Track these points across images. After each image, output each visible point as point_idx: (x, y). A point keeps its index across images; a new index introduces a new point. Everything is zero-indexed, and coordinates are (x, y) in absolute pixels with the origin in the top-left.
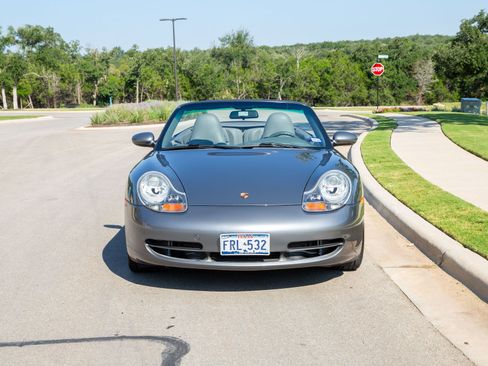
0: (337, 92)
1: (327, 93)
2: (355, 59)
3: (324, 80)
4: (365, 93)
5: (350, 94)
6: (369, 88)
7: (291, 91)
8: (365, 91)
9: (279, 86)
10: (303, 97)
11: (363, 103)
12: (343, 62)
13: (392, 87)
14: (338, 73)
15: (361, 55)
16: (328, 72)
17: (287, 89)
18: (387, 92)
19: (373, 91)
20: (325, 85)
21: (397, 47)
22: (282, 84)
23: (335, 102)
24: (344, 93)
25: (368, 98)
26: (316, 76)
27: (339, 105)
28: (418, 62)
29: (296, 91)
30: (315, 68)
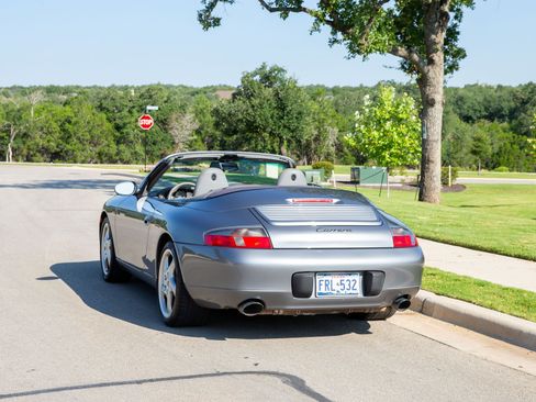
0: (80, 146)
1: (69, 147)
2: (101, 108)
3: (64, 130)
4: (113, 149)
5: (97, 149)
6: (118, 143)
7: (24, 143)
8: (114, 146)
9: (10, 137)
10: (39, 152)
11: (112, 161)
12: (87, 112)
13: (145, 143)
14: (82, 123)
15: (106, 102)
16: (70, 122)
17: (19, 140)
18: (139, 148)
19: (122, 147)
20: (67, 137)
21: (151, 97)
22: (13, 135)
23: (79, 159)
24: (89, 147)
25: (117, 154)
26: (55, 126)
27: (83, 162)
28: (174, 116)
29: (30, 143)
30: (53, 116)
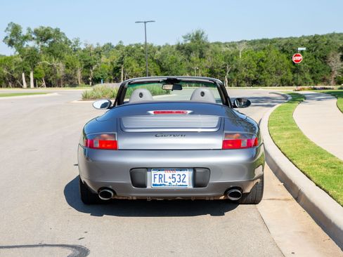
0: (269, 76)
1: (262, 76)
2: (283, 51)
3: (260, 66)
4: (290, 76)
5: (280, 77)
6: (294, 72)
7: (235, 75)
8: (291, 75)
9: (226, 72)
10: (244, 80)
11: (289, 84)
12: (274, 53)
13: (311, 72)
14: (270, 61)
15: (287, 47)
16: (263, 61)
17: (232, 73)
18: (307, 76)
19: (295, 75)
20: (261, 70)
21: (316, 42)
22: (228, 70)
23: (268, 84)
24: (274, 76)
25: (293, 80)
26: (254, 64)
27: (271, 86)
28: (331, 53)
29: (238, 75)
30: (253, 58)
